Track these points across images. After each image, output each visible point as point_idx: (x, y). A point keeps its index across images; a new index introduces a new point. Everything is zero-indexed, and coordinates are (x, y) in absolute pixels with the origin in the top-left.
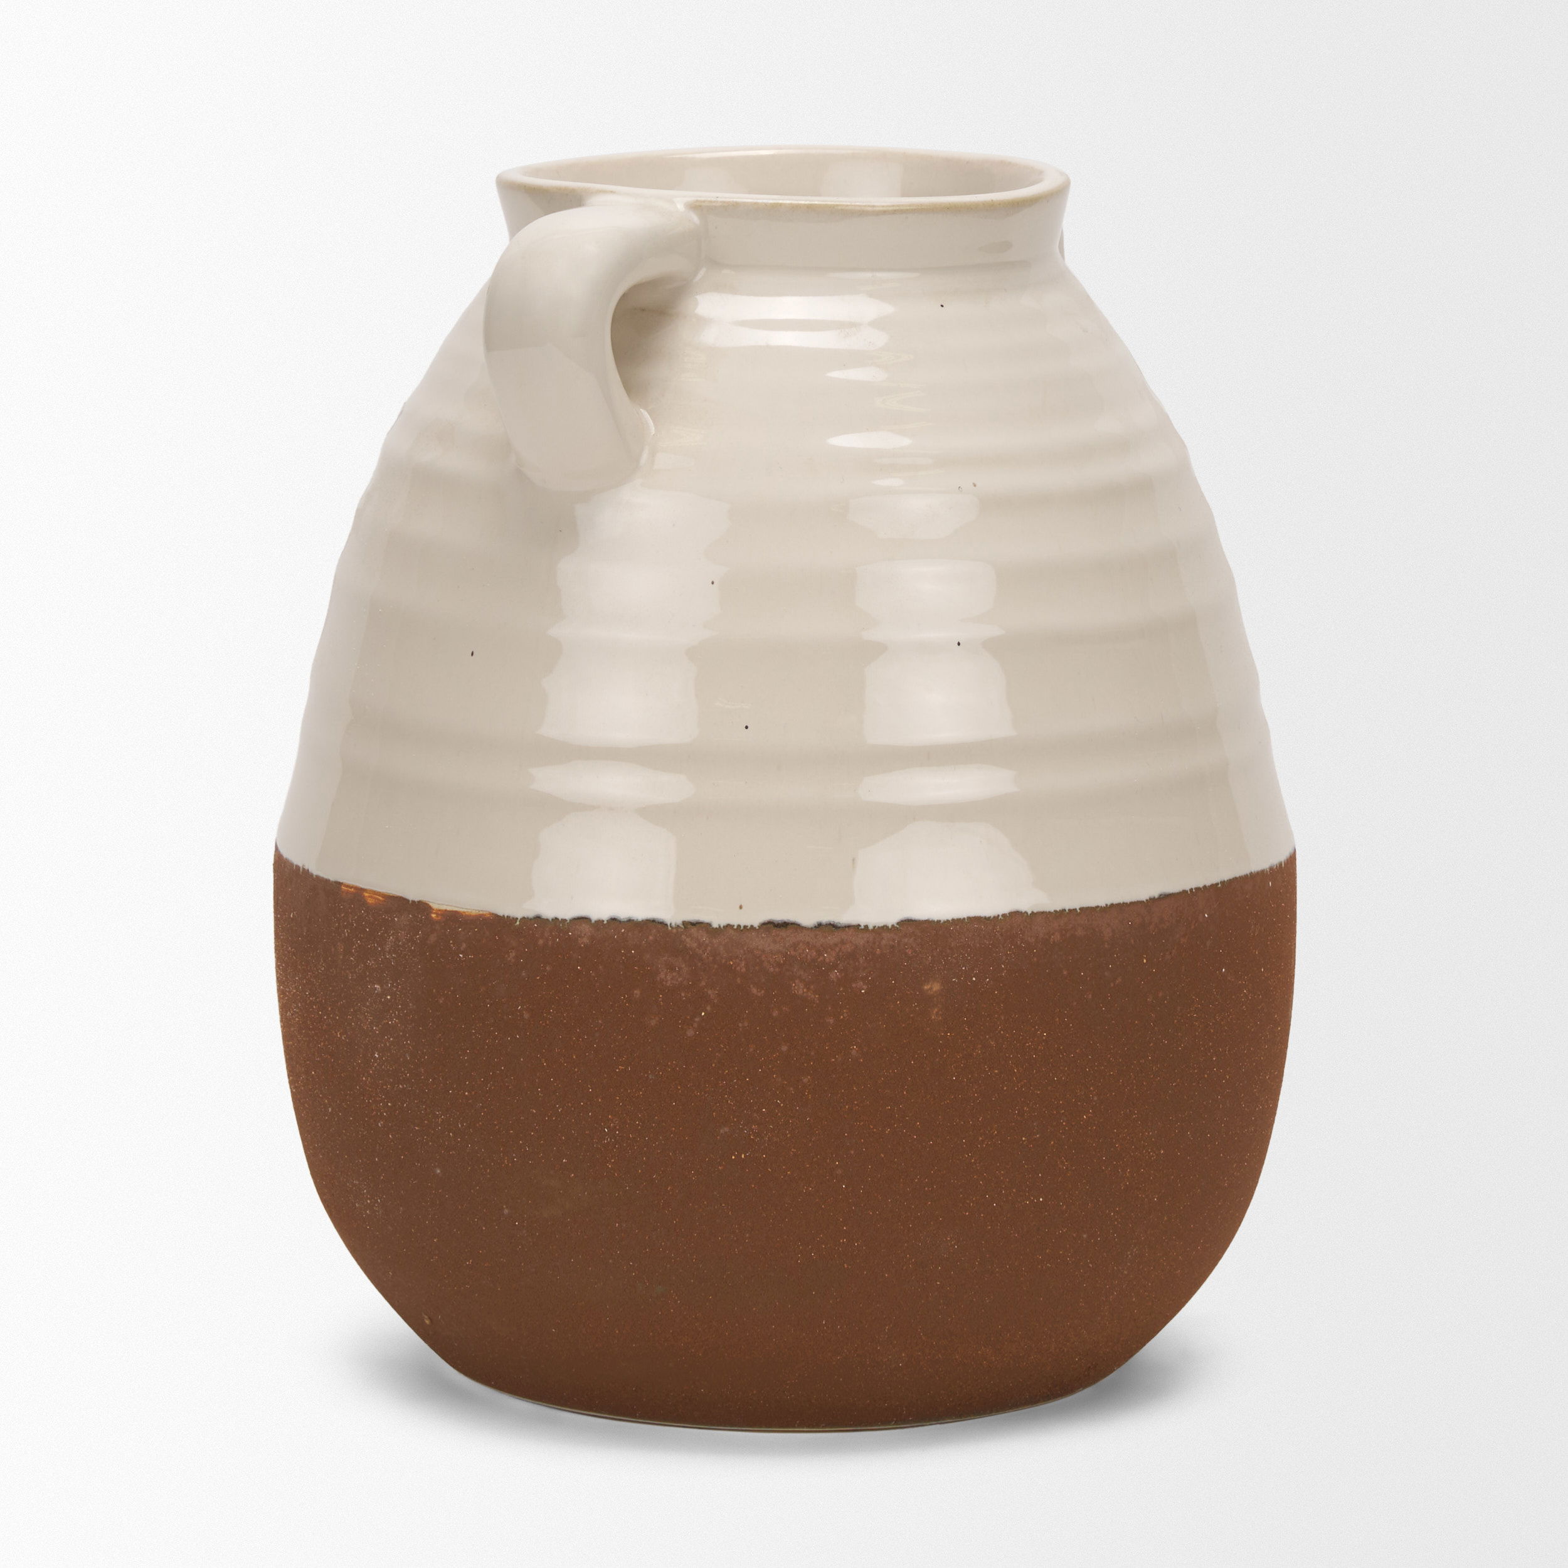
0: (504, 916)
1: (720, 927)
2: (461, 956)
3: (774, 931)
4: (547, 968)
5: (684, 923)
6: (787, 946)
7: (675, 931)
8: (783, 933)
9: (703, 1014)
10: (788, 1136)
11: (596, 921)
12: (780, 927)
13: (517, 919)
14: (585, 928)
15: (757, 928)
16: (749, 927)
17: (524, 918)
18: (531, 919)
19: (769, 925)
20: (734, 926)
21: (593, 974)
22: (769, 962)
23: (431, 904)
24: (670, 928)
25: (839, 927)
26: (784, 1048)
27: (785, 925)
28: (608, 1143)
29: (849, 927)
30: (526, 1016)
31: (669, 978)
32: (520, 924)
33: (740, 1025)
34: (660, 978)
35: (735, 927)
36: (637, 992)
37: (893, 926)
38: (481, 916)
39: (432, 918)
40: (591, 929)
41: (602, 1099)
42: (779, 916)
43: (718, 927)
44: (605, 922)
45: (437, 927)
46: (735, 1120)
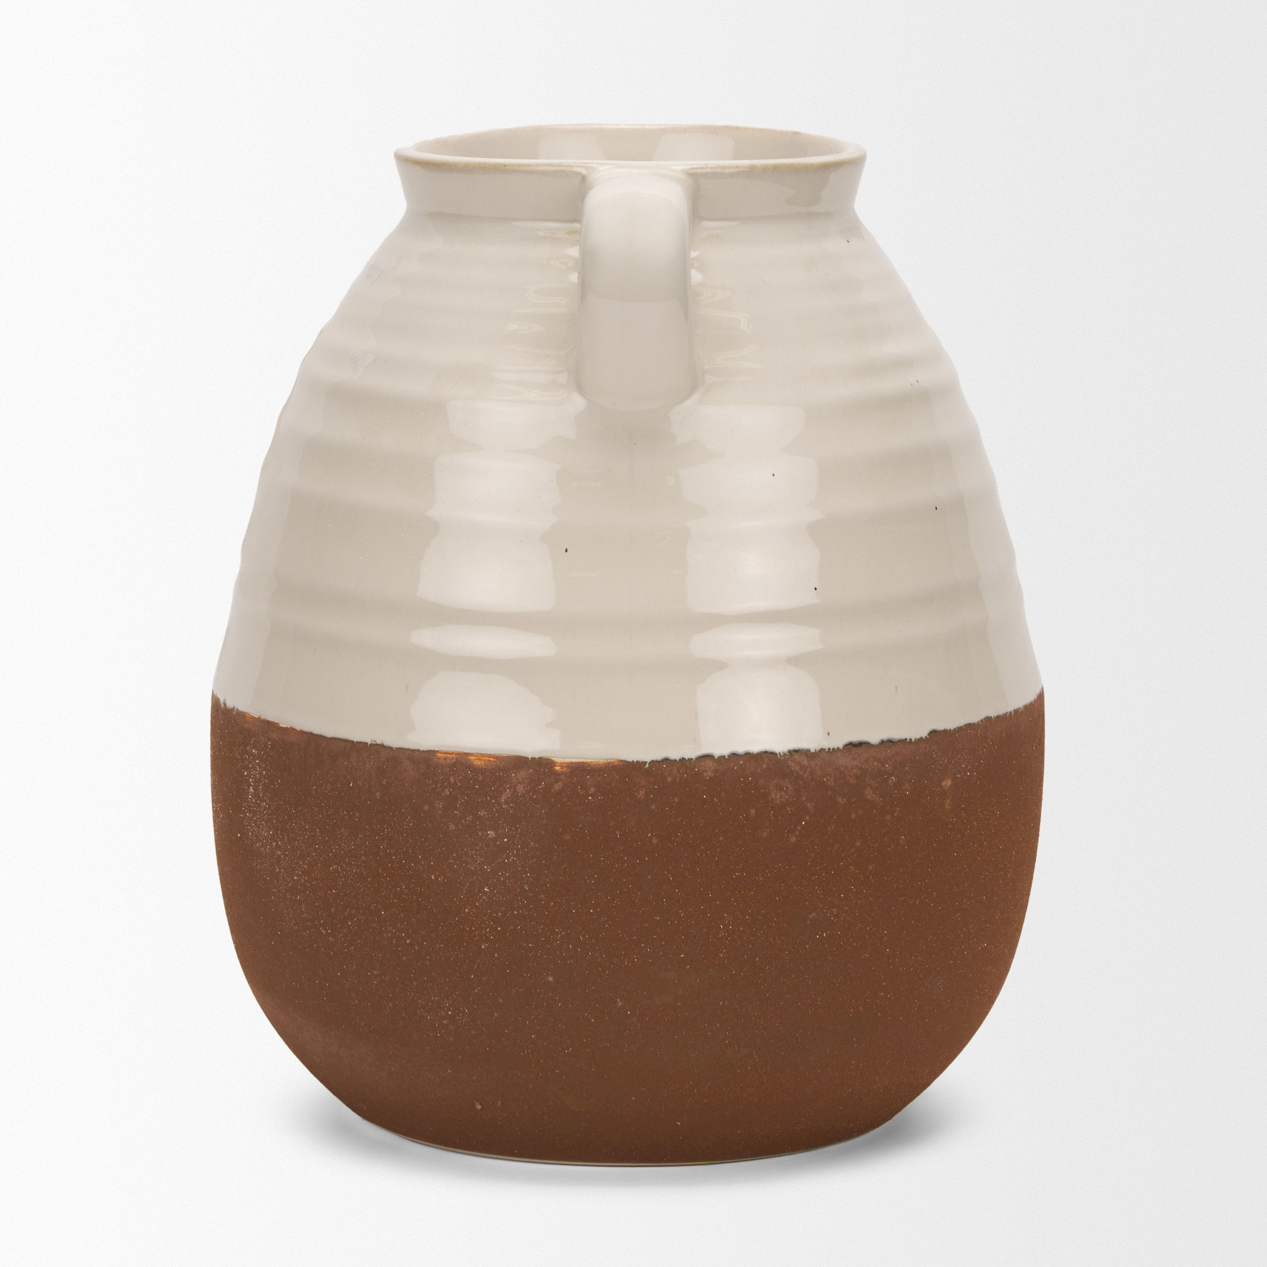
0: (633, 761)
1: (816, 751)
2: (590, 798)
3: (854, 750)
4: (675, 800)
5: (789, 752)
6: (862, 761)
7: (782, 758)
8: (860, 750)
9: (803, 823)
10: (857, 914)
11: (718, 757)
12: (857, 747)
13: (647, 762)
14: (709, 763)
15: (842, 749)
16: (836, 748)
17: (653, 761)
18: (659, 762)
19: (851, 746)
20: (825, 749)
21: (717, 801)
22: (850, 776)
23: (553, 759)
24: (779, 756)
25: (895, 742)
26: (858, 844)
27: (860, 744)
28: (722, 937)
29: (900, 741)
30: (655, 841)
31: (778, 797)
32: (649, 766)
33: (830, 829)
34: (772, 798)
35: (827, 750)
36: (753, 811)
37: (926, 737)
38: (609, 763)
39: (557, 770)
40: (714, 764)
41: (720, 901)
42: (856, 738)
43: (814, 751)
44: (727, 757)
45: (563, 777)
46: (821, 906)
